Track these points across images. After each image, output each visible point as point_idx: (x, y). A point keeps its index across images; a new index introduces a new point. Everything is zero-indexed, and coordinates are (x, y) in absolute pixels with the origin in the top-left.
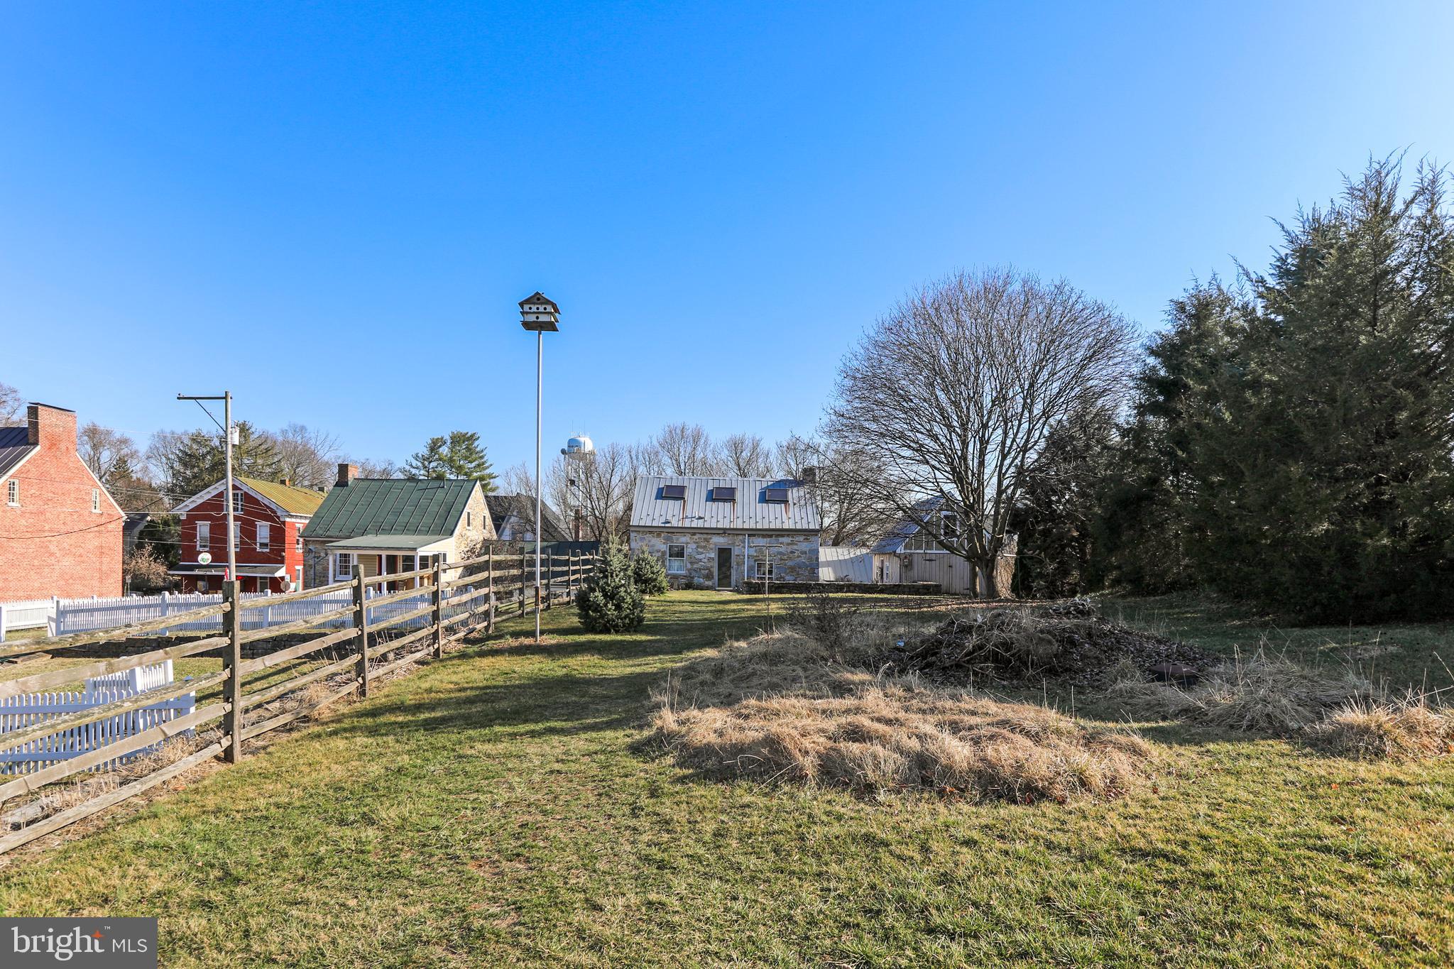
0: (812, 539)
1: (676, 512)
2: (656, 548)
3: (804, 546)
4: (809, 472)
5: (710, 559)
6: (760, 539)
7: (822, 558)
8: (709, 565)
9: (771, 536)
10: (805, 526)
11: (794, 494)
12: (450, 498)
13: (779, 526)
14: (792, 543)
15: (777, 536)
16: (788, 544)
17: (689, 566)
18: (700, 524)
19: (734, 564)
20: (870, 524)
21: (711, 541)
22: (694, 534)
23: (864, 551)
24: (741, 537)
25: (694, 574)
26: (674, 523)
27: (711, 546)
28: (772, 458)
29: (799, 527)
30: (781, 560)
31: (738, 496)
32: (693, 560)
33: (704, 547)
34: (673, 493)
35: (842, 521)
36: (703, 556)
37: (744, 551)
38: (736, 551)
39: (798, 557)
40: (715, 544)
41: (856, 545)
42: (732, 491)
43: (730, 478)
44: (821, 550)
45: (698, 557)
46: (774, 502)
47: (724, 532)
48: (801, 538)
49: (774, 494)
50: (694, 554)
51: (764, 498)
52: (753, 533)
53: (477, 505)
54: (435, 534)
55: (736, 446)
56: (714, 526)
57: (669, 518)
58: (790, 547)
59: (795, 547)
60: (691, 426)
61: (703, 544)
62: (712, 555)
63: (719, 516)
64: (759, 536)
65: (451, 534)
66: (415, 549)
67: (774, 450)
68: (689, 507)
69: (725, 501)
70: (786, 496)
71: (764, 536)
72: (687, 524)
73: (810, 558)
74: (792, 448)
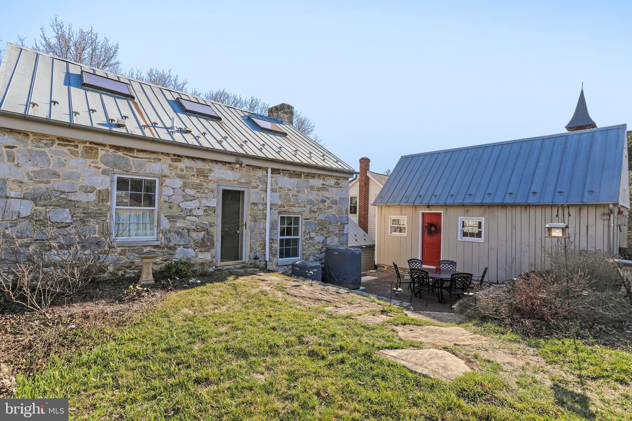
0: (343, 184)
2: (80, 183)
3: (335, 194)
5: (208, 210)
6: (286, 178)
8: (206, 221)
9: (299, 175)
14: (323, 188)
15: (307, 176)
16: (319, 189)
17: (166, 224)
18: (190, 140)
19: (247, 218)
21: (211, 176)
22: (178, 158)
24: (260, 173)
25: (175, 240)
27: (212, 185)
30: (312, 211)
32: (175, 211)
33: (198, 187)
36: (196, 203)
37: (265, 196)
38: (250, 197)
39: (330, 207)
40: (218, 182)
45: (184, 205)
47: (237, 160)
48: (332, 182)
50: (177, 199)
52: (280, 168)
56: (217, 146)
58: (321, 193)
59: (326, 194)
61: (196, 180)
62: (212, 204)
64: (285, 174)
71: (291, 174)
72: (163, 136)
73: (340, 211)
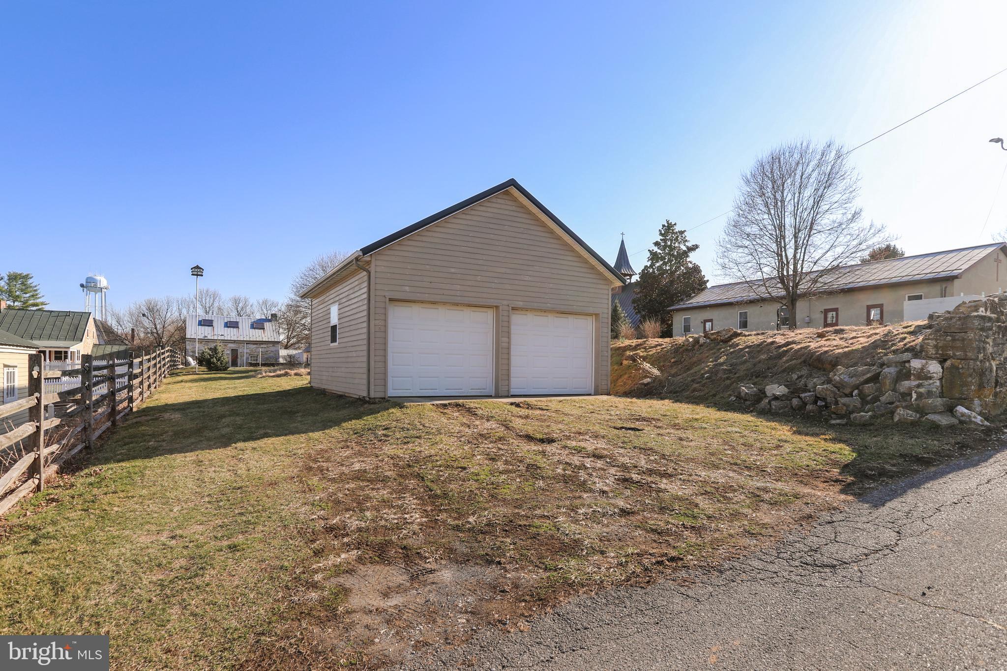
0: (276, 345)
1: (210, 332)
3: (273, 349)
4: (274, 316)
5: (228, 354)
6: (252, 345)
7: (280, 354)
9: (257, 344)
10: (273, 340)
11: (267, 325)
12: (76, 322)
13: (261, 340)
14: (267, 347)
15: (260, 344)
16: (265, 348)
18: (222, 338)
19: (239, 356)
20: (302, 339)
21: (228, 346)
22: (220, 342)
23: (300, 351)
24: (242, 344)
26: (209, 337)
27: (228, 348)
28: (254, 307)
29: (270, 340)
30: (262, 354)
31: (240, 325)
34: (207, 323)
35: (289, 338)
37: (244, 351)
38: (240, 350)
39: (270, 353)
40: (230, 347)
41: (296, 349)
42: (237, 323)
43: (233, 317)
44: (280, 351)
46: (258, 328)
47: (234, 342)
48: (271, 345)
49: (258, 325)
51: (253, 326)
52: (249, 342)
53: (91, 327)
54: (70, 340)
55: (236, 301)
56: (229, 339)
57: (206, 335)
59: (268, 349)
60: (212, 289)
61: (225, 347)
62: (229, 352)
63: (231, 334)
64: (251, 344)
65: (81, 341)
66: (69, 348)
67: (256, 303)
68: (216, 329)
69: (234, 327)
70: (264, 326)
71: (254, 344)
72: (216, 338)
73: (275, 354)
74: (265, 302)
